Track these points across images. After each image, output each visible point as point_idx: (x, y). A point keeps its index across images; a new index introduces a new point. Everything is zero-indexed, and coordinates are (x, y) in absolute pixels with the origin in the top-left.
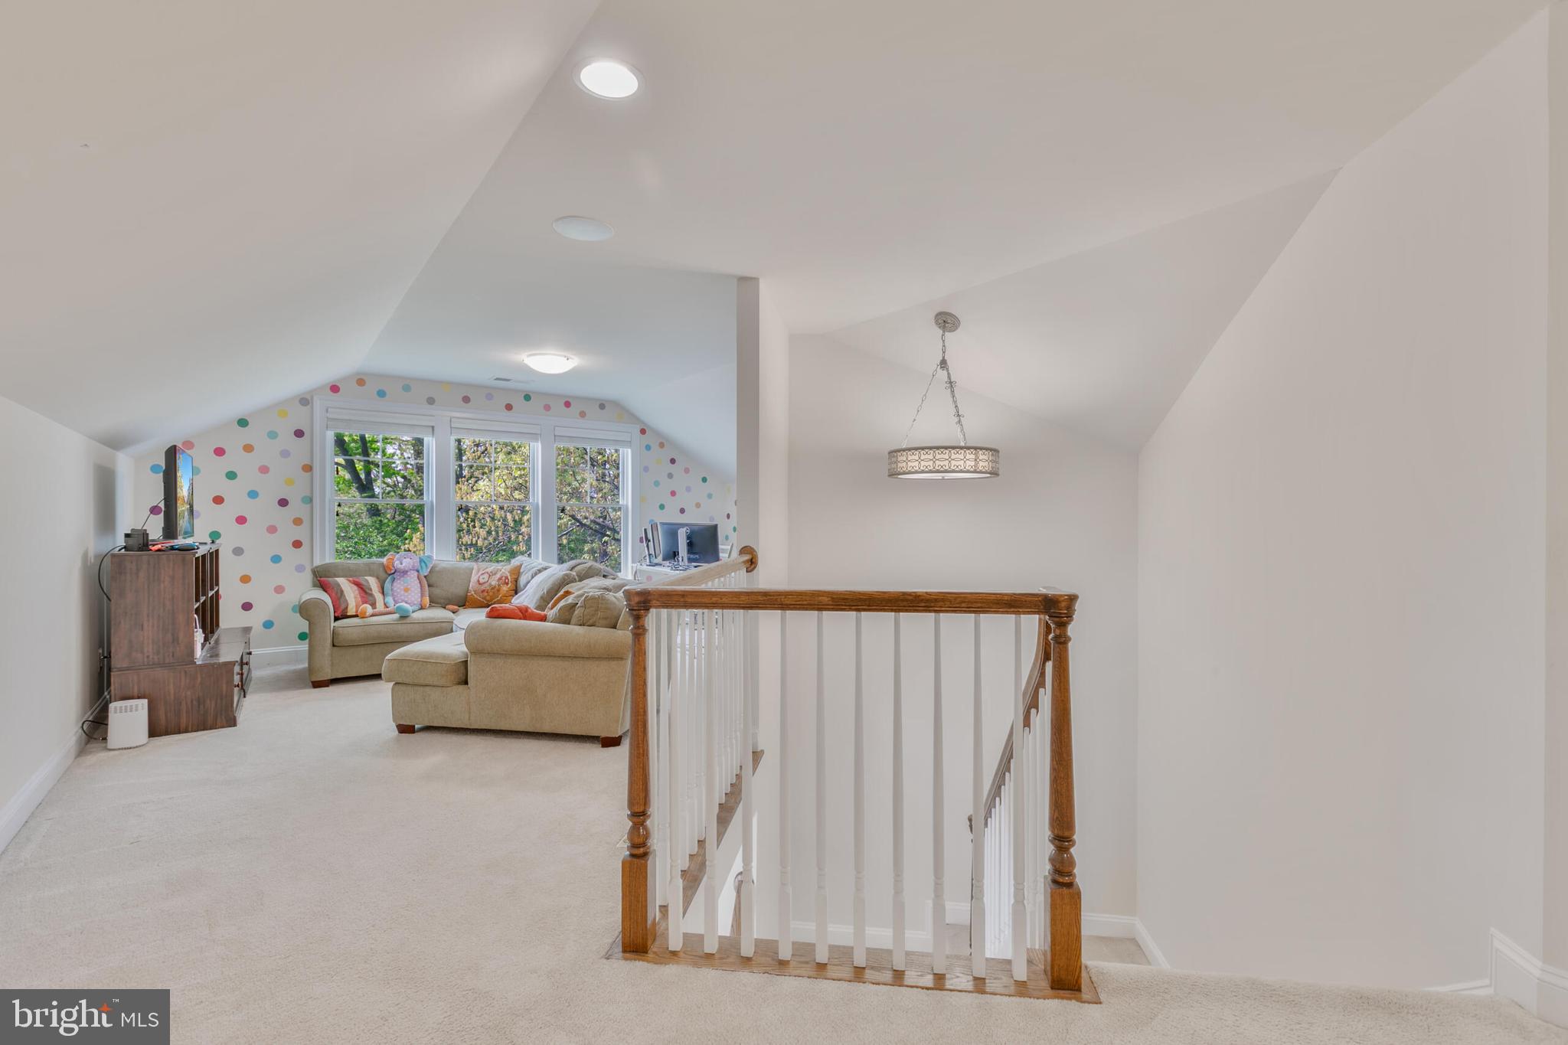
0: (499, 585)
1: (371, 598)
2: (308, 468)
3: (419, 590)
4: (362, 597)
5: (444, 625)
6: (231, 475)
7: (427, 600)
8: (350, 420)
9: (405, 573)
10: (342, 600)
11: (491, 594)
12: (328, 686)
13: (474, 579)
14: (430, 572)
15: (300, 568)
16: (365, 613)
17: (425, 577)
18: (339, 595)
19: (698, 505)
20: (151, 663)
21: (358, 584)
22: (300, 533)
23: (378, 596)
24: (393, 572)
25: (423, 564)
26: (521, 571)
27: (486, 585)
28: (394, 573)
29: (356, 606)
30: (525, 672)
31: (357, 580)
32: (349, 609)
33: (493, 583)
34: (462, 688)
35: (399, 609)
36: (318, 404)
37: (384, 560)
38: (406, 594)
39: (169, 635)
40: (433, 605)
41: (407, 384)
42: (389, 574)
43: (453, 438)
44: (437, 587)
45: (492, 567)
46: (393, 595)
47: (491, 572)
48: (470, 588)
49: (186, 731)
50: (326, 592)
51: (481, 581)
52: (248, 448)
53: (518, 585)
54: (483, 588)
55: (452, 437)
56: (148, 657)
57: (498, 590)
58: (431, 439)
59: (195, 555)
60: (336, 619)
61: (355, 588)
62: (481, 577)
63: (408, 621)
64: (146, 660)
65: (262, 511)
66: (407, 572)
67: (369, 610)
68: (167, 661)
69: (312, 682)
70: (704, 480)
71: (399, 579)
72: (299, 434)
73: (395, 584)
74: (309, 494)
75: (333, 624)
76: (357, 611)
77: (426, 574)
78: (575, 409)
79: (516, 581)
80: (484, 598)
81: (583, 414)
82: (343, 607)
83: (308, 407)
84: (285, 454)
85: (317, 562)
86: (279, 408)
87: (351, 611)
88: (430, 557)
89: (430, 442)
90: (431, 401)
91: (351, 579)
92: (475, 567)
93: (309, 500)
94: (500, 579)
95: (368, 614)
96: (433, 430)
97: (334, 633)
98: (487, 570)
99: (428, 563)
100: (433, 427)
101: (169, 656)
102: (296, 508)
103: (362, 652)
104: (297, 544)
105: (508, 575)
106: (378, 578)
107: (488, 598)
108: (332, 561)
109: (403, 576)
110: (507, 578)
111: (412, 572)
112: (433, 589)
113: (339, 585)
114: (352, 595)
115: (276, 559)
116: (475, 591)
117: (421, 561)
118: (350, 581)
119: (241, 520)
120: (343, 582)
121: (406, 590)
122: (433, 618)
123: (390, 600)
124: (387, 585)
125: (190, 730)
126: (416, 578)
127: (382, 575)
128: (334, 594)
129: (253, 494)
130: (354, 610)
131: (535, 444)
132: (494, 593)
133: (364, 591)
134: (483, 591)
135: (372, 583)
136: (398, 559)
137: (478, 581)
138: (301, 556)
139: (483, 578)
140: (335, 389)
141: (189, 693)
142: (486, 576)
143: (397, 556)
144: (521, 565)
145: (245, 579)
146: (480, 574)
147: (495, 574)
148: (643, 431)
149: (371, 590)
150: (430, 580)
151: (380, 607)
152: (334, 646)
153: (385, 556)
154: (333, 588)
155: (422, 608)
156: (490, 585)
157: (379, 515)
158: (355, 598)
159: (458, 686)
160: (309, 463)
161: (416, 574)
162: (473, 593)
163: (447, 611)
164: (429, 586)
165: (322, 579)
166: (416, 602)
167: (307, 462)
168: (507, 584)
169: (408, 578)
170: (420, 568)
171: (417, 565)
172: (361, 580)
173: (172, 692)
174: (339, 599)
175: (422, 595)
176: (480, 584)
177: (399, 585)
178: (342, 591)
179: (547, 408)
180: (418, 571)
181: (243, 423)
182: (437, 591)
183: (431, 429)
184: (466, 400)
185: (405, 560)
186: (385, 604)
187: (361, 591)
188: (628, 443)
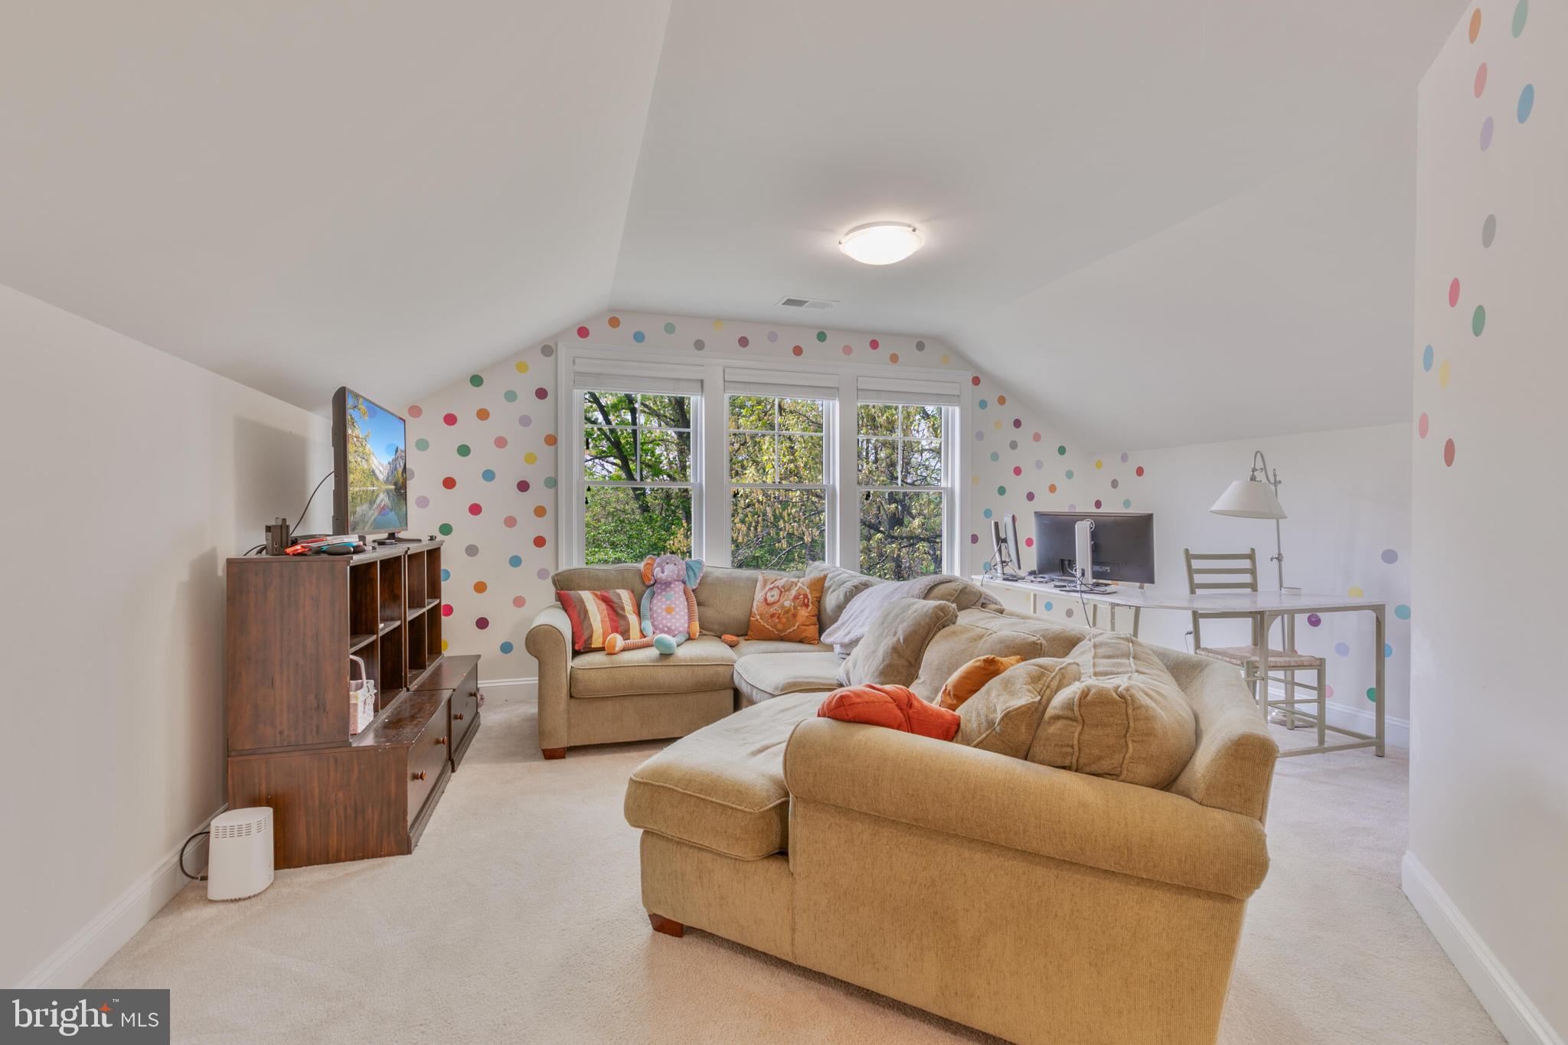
0: (795, 608)
1: (622, 622)
2: (552, 440)
3: (686, 610)
4: (611, 620)
5: (720, 669)
6: (464, 451)
7: (696, 627)
8: (601, 374)
9: (667, 584)
10: (586, 623)
11: (784, 620)
12: (563, 757)
13: (759, 596)
14: (700, 584)
15: (542, 574)
16: (614, 647)
17: (693, 591)
18: (582, 617)
19: (1053, 489)
20: (285, 744)
21: (606, 601)
22: (543, 527)
23: (633, 619)
24: (652, 582)
25: (691, 573)
26: (827, 584)
27: (776, 607)
28: (653, 585)
29: (603, 634)
30: (925, 869)
31: (605, 594)
32: (593, 639)
33: (787, 604)
34: (774, 867)
35: (659, 644)
36: (563, 353)
37: (641, 566)
38: (669, 617)
39: (312, 697)
40: (704, 632)
41: (670, 322)
42: (647, 587)
43: (727, 396)
44: (709, 606)
45: (784, 578)
46: (652, 617)
47: (783, 587)
48: (754, 610)
49: (337, 859)
50: (566, 611)
51: (770, 600)
52: (483, 415)
53: (822, 608)
54: (772, 610)
55: (725, 395)
56: (281, 733)
57: (795, 616)
58: (699, 397)
59: (348, 563)
60: (576, 653)
61: (603, 606)
62: (769, 594)
63: (671, 661)
64: (278, 736)
65: (500, 498)
66: (670, 583)
67: (619, 641)
68: (309, 740)
69: (543, 750)
70: (1062, 450)
71: (660, 593)
72: (541, 394)
73: (655, 601)
74: (552, 475)
75: (570, 664)
76: (604, 642)
77: (694, 587)
78: (884, 351)
79: (819, 601)
80: (774, 626)
81: (894, 358)
82: (586, 635)
83: (553, 357)
84: (525, 421)
85: (563, 567)
86: (517, 360)
87: (596, 643)
88: (700, 563)
89: (697, 404)
90: (699, 345)
91: (598, 593)
92: (760, 578)
93: (552, 483)
94: (796, 598)
95: (617, 649)
96: (702, 386)
97: (572, 679)
98: (778, 583)
99: (696, 571)
100: (702, 382)
101: (311, 732)
102: (539, 494)
103: (609, 708)
104: (540, 542)
105: (808, 591)
106: (633, 592)
107: (780, 626)
108: (580, 567)
109: (665, 590)
110: (806, 596)
111: (677, 583)
112: (702, 608)
113: (582, 602)
114: (599, 618)
115: (516, 561)
116: (761, 615)
117: (689, 567)
118: (596, 595)
119: (475, 509)
120: (587, 597)
121: (669, 610)
122: (705, 659)
123: (648, 626)
124: (645, 602)
125: (343, 856)
126: (682, 593)
127: (639, 587)
128: (575, 617)
129: (489, 475)
130: (601, 640)
131: (831, 402)
132: (788, 618)
133: (613, 608)
134: (772, 616)
135: (625, 597)
136: (659, 565)
137: (766, 600)
138: (541, 558)
139: (773, 596)
140: (583, 332)
141: (341, 795)
142: (776, 592)
143: (658, 560)
144: (825, 577)
145: (480, 587)
146: (767, 589)
147: (789, 590)
148: (976, 381)
149: (623, 609)
150: (699, 596)
151: (635, 637)
152: (571, 697)
153: (642, 560)
154: (575, 606)
155: (690, 639)
156: (783, 607)
157: (649, 512)
158: (602, 621)
159: (766, 863)
160: (553, 434)
161: (682, 586)
162: (758, 617)
163: (723, 644)
164: (699, 604)
165: (565, 591)
166: (681, 629)
167: (552, 432)
168: (807, 606)
169: (672, 593)
170: (686, 579)
171: (683, 573)
172: (611, 595)
173: (317, 792)
174: (581, 622)
175: (690, 619)
176: (768, 604)
177: (660, 604)
178: (586, 612)
179: (848, 350)
180: (684, 582)
181: (476, 381)
182: (710, 613)
183: (699, 384)
184: (743, 342)
185: (667, 567)
186: (641, 631)
187: (611, 612)
188: (952, 399)
